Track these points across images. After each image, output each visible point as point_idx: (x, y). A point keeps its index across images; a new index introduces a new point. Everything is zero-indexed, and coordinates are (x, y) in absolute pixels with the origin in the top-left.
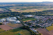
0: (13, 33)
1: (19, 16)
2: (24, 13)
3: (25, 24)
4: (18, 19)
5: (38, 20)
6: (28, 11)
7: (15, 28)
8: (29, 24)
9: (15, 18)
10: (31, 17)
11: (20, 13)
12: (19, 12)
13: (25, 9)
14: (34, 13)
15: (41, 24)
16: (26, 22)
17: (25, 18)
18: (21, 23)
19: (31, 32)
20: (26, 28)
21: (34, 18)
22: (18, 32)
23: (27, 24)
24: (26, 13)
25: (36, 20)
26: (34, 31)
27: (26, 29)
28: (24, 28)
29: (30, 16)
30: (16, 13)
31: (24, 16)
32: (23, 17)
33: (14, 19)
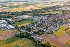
0: (7, 45)
1: (9, 18)
2: (16, 13)
3: (22, 30)
4: (9, 23)
5: (39, 23)
6: (20, 9)
7: (8, 37)
8: (29, 29)
9: (4, 21)
10: (28, 19)
11: (10, 12)
12: (8, 11)
13: (16, 7)
14: (31, 12)
15: (45, 28)
16: (23, 26)
17: (19, 21)
18: (16, 28)
19: (34, 41)
20: (26, 35)
21: (32, 20)
22: (14, 43)
23: (25, 30)
24: (19, 13)
25: (36, 22)
26: (39, 39)
27: (25, 37)
28: (22, 36)
29: (26, 17)
30: (3, 14)
31: (17, 17)
32: (15, 19)
33: (3, 23)
